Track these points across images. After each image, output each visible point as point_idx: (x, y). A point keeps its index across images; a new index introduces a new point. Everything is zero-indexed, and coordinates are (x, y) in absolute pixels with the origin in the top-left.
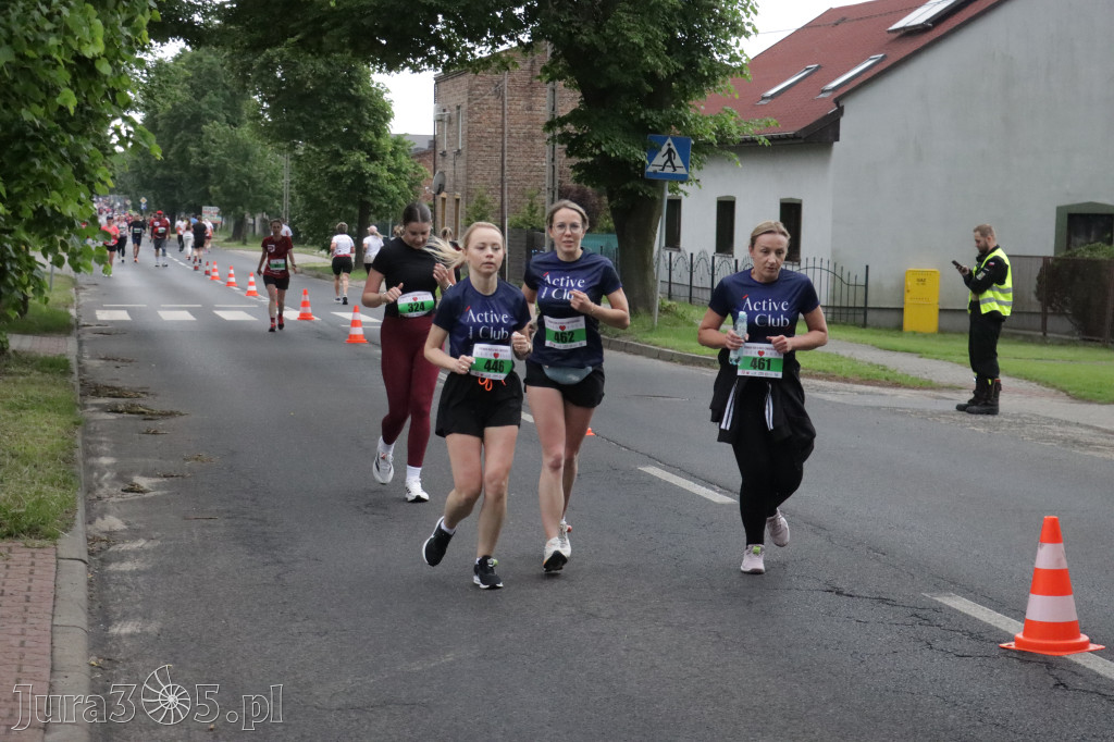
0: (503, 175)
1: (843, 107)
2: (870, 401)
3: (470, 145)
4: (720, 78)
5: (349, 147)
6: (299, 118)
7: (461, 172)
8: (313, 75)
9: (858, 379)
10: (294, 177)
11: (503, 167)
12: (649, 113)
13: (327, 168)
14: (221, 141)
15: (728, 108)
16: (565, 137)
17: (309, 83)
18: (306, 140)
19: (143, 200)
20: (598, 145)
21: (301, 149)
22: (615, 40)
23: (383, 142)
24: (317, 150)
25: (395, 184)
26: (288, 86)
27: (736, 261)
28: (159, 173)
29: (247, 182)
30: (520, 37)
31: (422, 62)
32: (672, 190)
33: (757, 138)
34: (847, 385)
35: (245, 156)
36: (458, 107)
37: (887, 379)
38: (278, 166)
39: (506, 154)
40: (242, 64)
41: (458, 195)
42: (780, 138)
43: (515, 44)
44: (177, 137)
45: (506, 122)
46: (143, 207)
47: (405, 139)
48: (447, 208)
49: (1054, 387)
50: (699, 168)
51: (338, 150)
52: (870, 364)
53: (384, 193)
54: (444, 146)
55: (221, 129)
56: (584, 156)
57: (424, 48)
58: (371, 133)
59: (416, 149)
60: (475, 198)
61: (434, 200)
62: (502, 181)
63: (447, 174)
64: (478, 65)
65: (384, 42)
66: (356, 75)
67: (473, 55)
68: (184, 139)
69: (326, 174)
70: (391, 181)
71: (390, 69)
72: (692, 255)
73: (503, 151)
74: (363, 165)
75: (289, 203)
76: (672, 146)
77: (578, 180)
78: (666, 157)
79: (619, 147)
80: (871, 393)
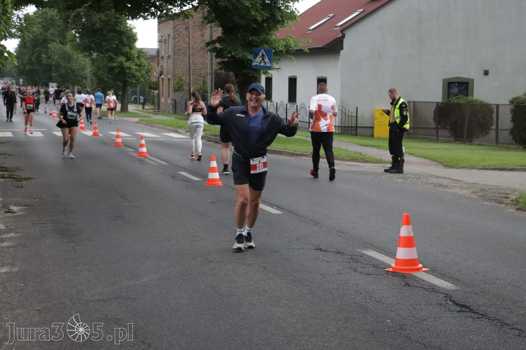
0: (190, 67)
1: (344, 34)
2: (352, 169)
3: (175, 53)
4: (286, 21)
5: (117, 55)
6: (93, 42)
7: (171, 66)
8: (100, 20)
9: (348, 159)
10: (92, 69)
11: (190, 63)
12: (254, 38)
13: (107, 64)
14: (57, 52)
15: (290, 35)
16: (215, 50)
17: (98, 25)
18: (97, 51)
19: (21, 80)
20: (230, 52)
21: (95, 55)
22: (237, 4)
23: (133, 52)
24: (102, 56)
25: (139, 72)
26: (88, 26)
27: (297, 106)
28: (28, 67)
29: (70, 71)
30: (193, 3)
31: (148, 15)
32: (265, 73)
33: (303, 49)
34: (343, 162)
35: (69, 59)
36: (169, 35)
37: (362, 159)
38: (84, 63)
39: (191, 57)
40: (65, 16)
41: (170, 76)
42: (313, 49)
43: (191, 7)
44: (36, 50)
45: (191, 42)
46: (21, 83)
47: (144, 50)
48: (164, 83)
49: (437, 161)
50: (277, 63)
51: (112, 56)
52: (355, 152)
53: (134, 76)
54: (162, 53)
55: (57, 46)
56: (224, 58)
57: (148, 9)
58: (127, 48)
59: (149, 55)
60: (178, 77)
61: (159, 78)
62: (189, 70)
63: (164, 67)
64: (174, 17)
65: (129, 6)
66: (120, 20)
67: (172, 12)
68: (39, 51)
69: (107, 67)
70: (137, 70)
71: (133, 18)
72: (277, 103)
73: (189, 56)
74: (124, 63)
75: (90, 81)
76: (264, 53)
77: (221, 69)
78: (261, 58)
79: (240, 53)
80: (354, 165)
